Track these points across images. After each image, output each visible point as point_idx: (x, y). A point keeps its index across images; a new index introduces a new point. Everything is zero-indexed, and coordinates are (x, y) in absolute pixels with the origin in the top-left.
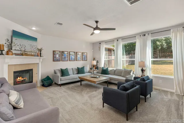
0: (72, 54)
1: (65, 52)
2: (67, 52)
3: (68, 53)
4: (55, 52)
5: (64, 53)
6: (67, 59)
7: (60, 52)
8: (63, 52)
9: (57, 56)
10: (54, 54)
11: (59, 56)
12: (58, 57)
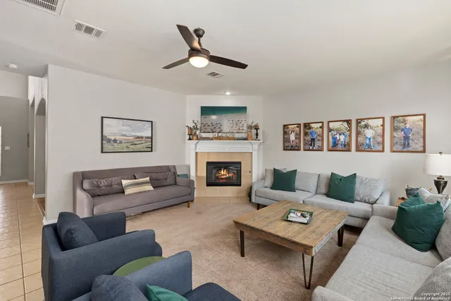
0: (337, 130)
1: (313, 125)
2: (321, 124)
3: (322, 127)
4: (288, 128)
5: (310, 128)
6: (318, 144)
7: (299, 125)
8: (307, 126)
9: (292, 137)
10: (285, 133)
11: (296, 138)
12: (294, 139)
